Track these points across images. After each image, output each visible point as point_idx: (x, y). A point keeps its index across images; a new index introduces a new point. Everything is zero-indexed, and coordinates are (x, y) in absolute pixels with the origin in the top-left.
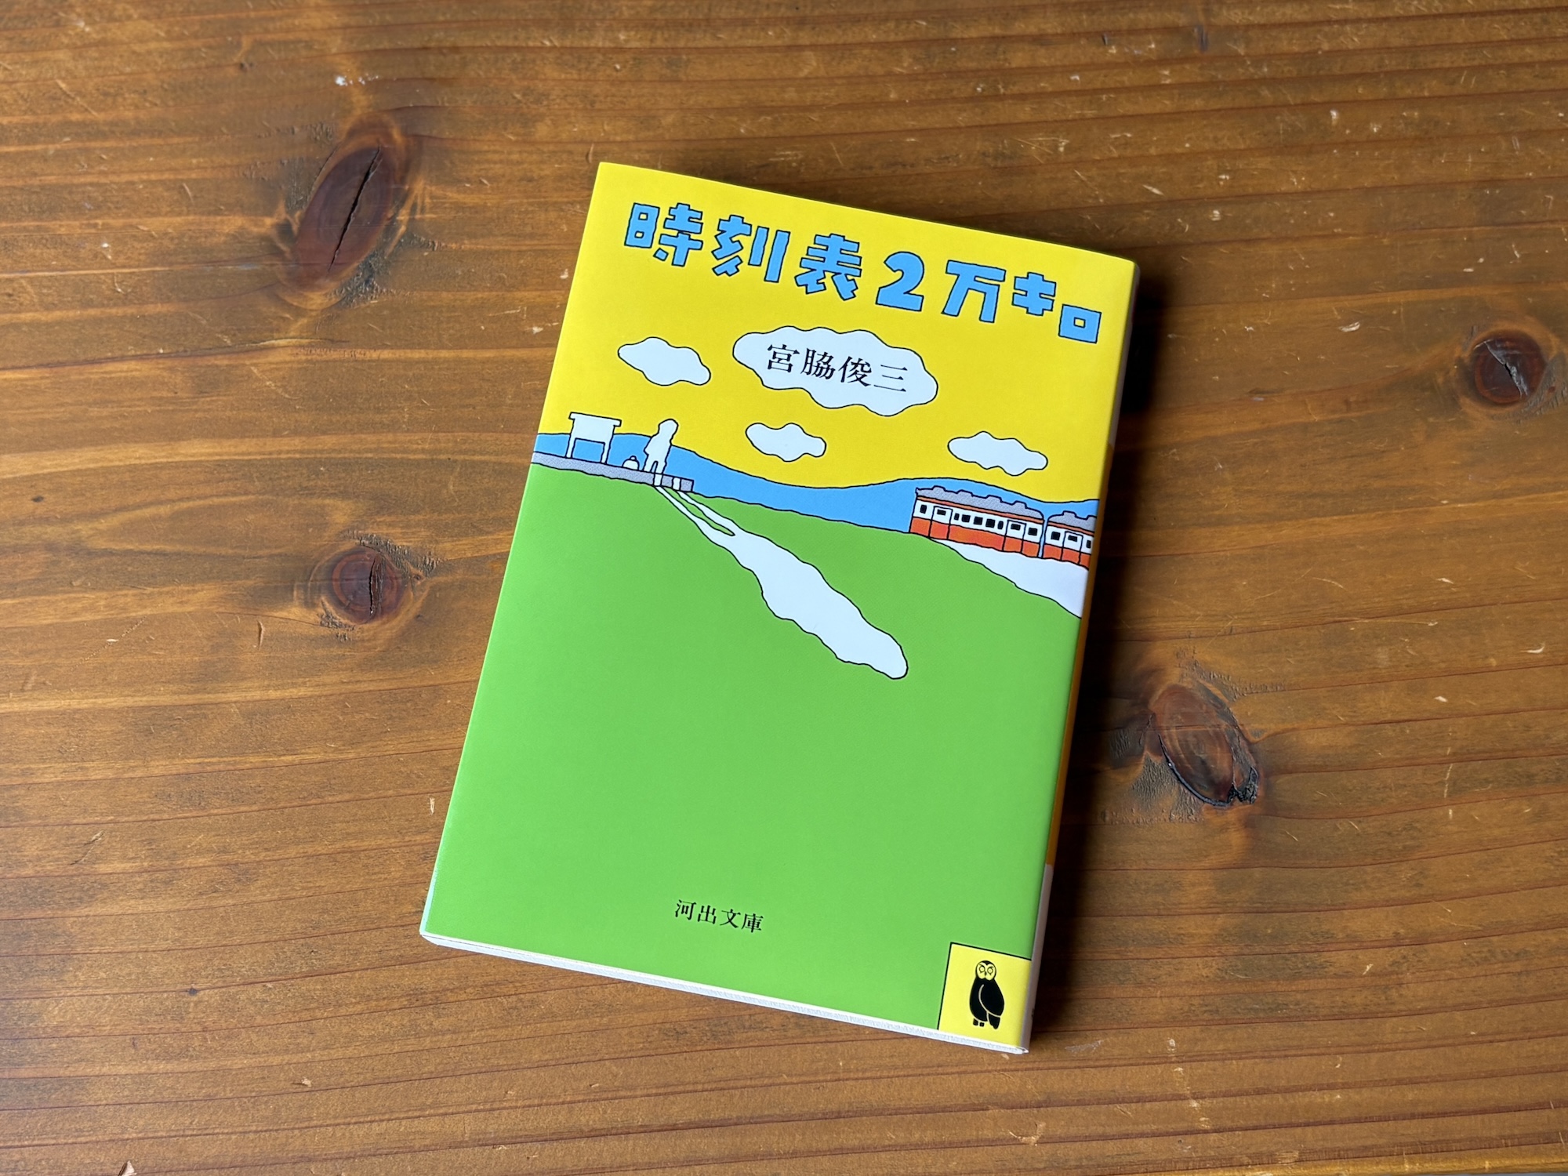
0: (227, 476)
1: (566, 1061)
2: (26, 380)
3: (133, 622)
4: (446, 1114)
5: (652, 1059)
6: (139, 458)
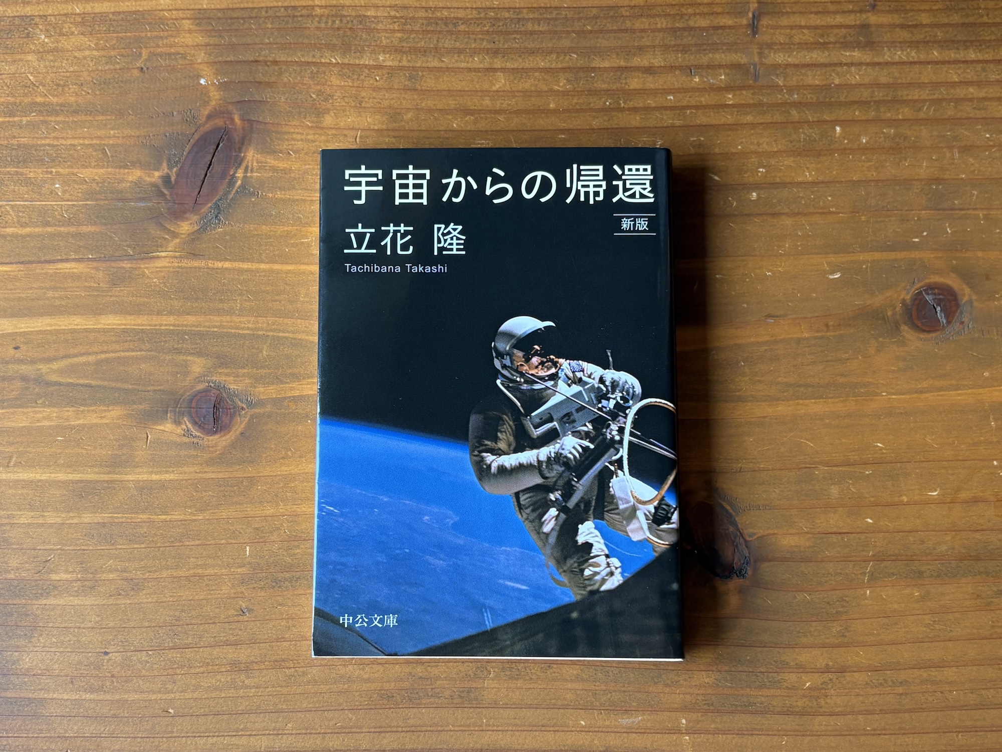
0: (129, 338)
1: (322, 709)
3: (72, 428)
4: (251, 735)
5: (373, 711)
6: (77, 325)
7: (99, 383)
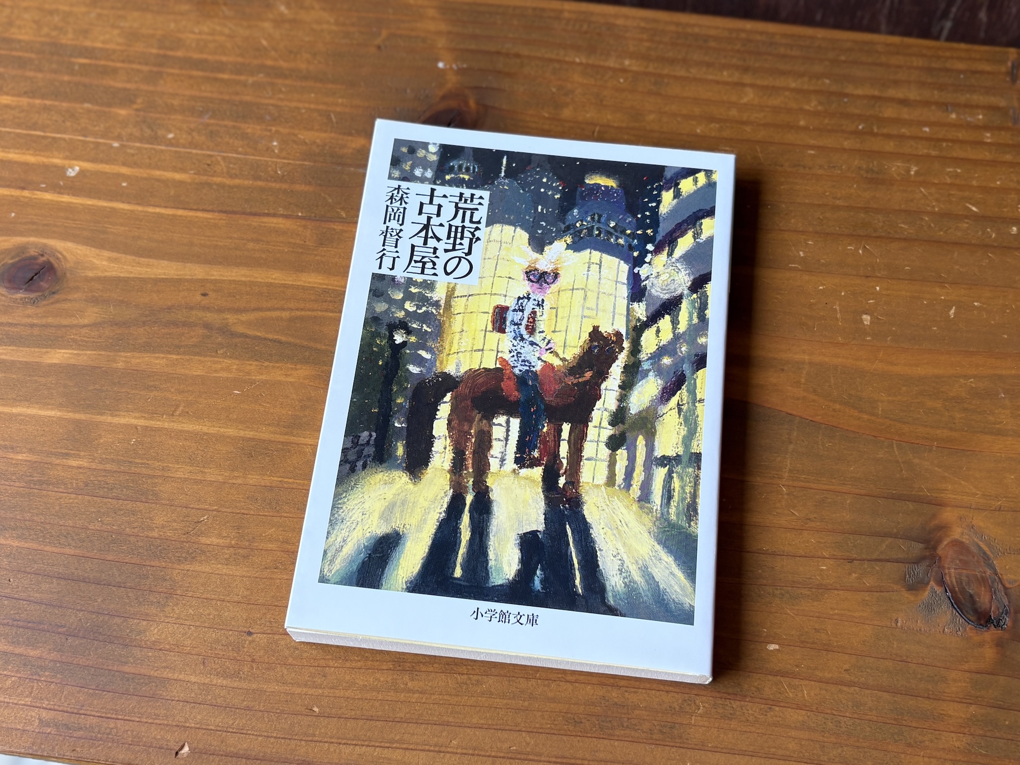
1: (495, 727)
2: (210, 219)
3: (252, 382)
4: (407, 749)
5: (555, 737)
6: (275, 279)
7: (291, 340)
